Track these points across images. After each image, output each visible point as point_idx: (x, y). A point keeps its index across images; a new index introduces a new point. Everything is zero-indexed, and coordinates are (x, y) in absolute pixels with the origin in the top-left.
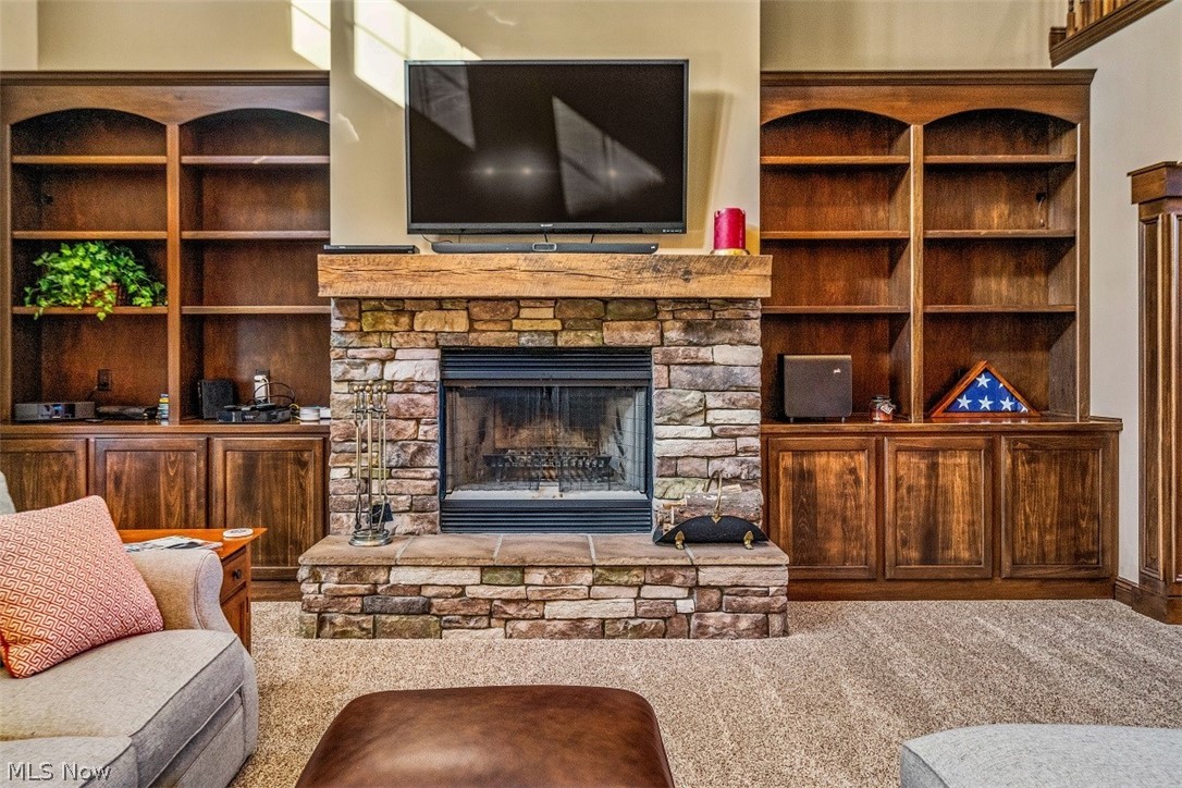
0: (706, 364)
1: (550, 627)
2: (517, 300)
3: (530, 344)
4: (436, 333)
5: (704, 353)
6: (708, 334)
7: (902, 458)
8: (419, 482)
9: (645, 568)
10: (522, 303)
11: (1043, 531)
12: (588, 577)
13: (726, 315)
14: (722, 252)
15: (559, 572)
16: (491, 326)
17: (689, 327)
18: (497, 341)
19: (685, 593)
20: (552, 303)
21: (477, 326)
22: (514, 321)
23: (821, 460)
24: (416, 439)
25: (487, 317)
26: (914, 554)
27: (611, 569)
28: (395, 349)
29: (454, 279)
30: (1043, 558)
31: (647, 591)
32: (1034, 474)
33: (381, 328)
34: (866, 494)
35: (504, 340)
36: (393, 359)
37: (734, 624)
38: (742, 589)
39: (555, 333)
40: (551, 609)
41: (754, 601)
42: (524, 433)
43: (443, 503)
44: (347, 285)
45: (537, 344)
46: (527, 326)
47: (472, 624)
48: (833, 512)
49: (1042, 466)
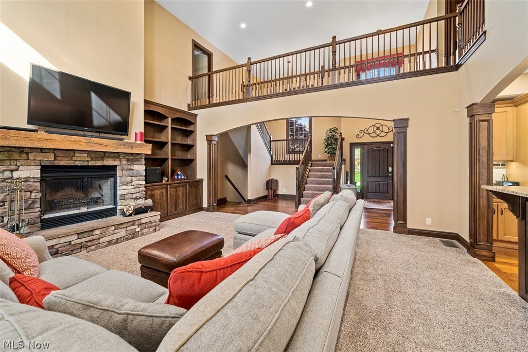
0: (132, 170)
1: (102, 245)
2: (73, 150)
3: (80, 165)
4: (40, 160)
5: (132, 167)
6: (133, 162)
7: (171, 189)
8: (32, 214)
9: (128, 222)
10: (75, 152)
11: (193, 200)
12: (113, 228)
13: (137, 157)
14: (138, 142)
15: (104, 229)
16: (64, 159)
17: (128, 160)
18: (67, 163)
19: (137, 226)
20: (87, 152)
21: (58, 158)
22: (74, 157)
23: (156, 191)
24: (30, 199)
25: (63, 155)
26: (173, 209)
27: (119, 225)
28: (19, 166)
29: (57, 143)
30: (193, 206)
31: (128, 228)
32: (192, 190)
33: (12, 158)
34: (165, 198)
35: (69, 163)
36: (17, 170)
37: (149, 231)
38: (150, 222)
39: (88, 161)
40: (101, 241)
41: (153, 224)
42: (59, 194)
43: (41, 220)
44: (4, 141)
45: (82, 165)
46: (79, 159)
47: (74, 252)
48: (158, 203)
49: (193, 188)
